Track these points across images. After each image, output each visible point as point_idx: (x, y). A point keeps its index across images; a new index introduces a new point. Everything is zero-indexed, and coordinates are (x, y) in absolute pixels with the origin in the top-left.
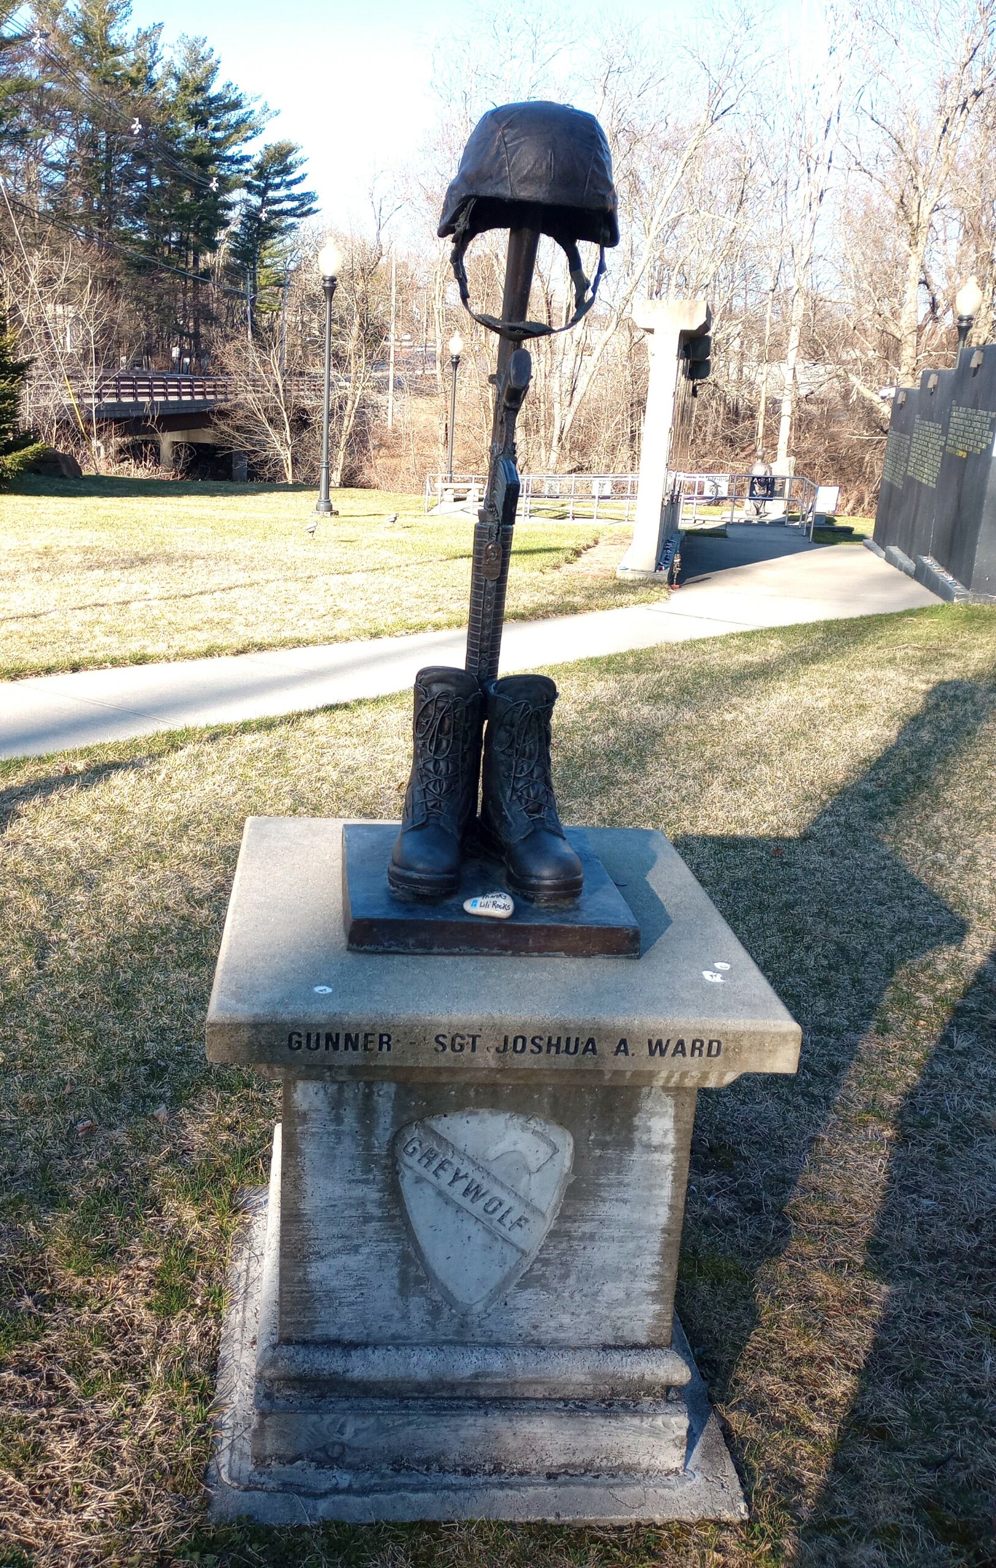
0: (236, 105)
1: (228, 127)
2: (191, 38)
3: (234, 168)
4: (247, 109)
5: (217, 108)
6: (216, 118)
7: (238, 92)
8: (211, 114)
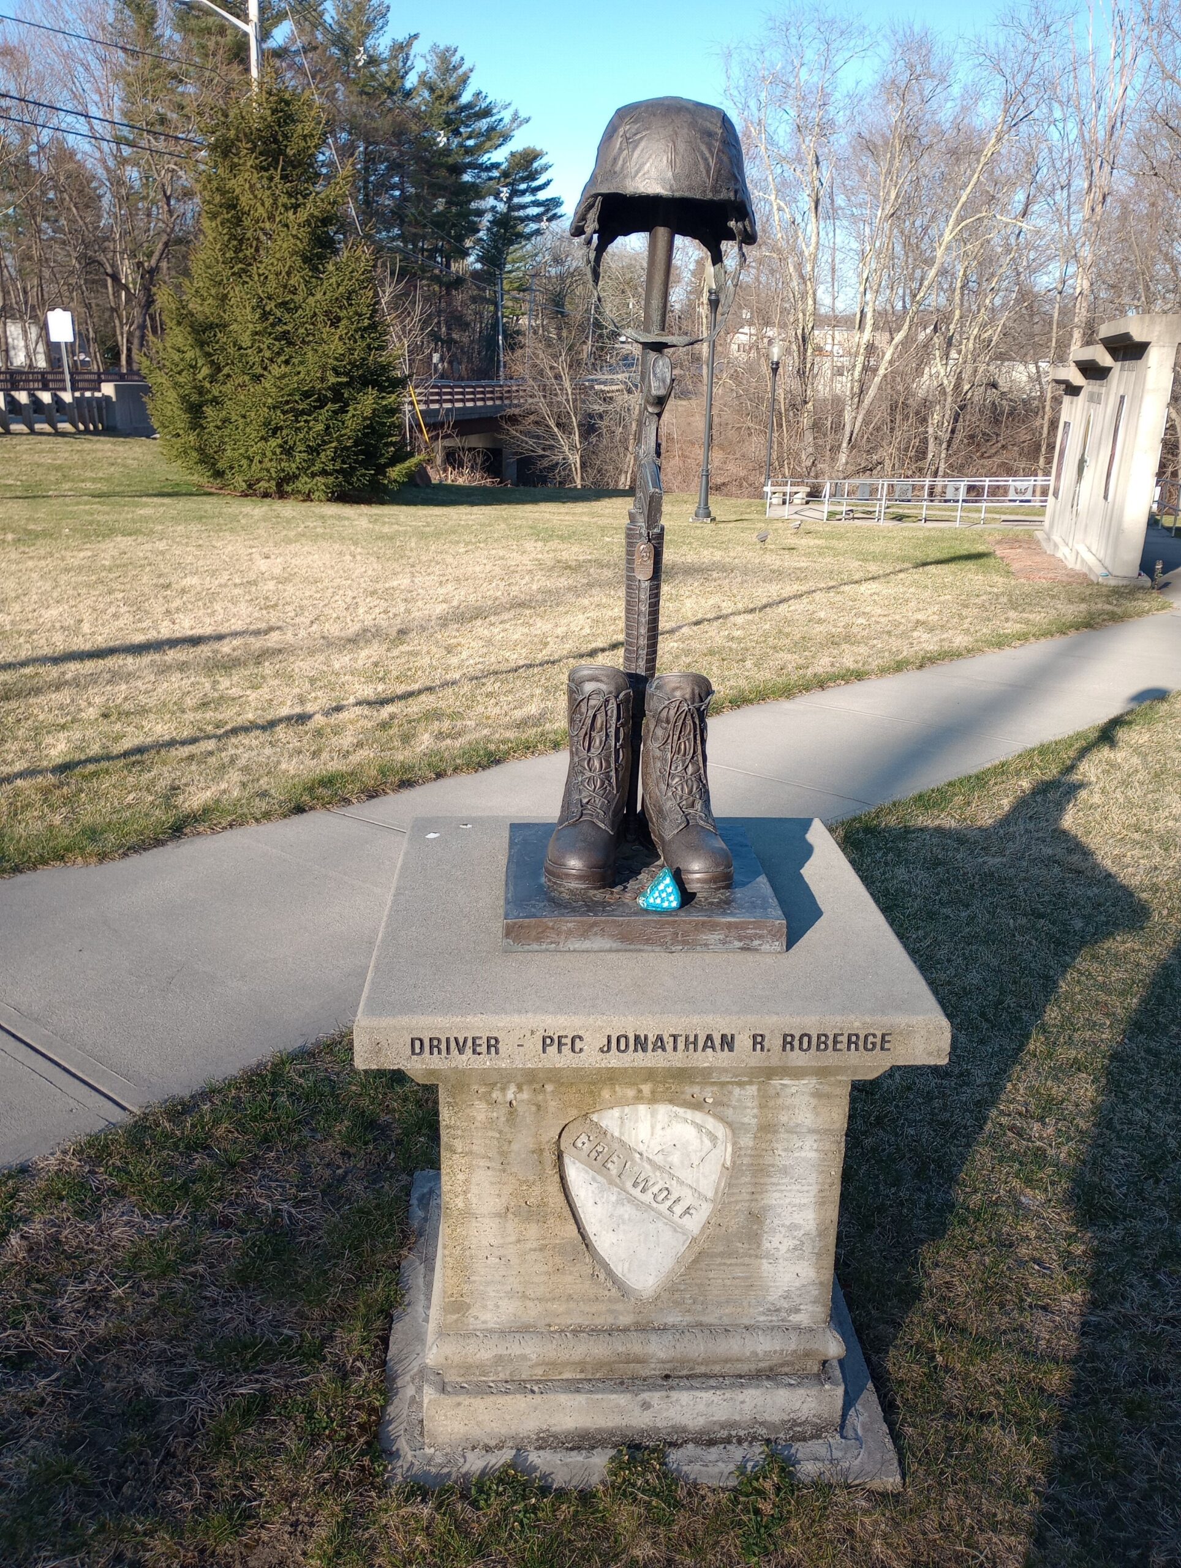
0: (487, 113)
1: (480, 134)
2: (442, 47)
3: (484, 175)
4: (498, 117)
5: (468, 117)
6: (467, 126)
7: (488, 101)
8: (462, 122)
